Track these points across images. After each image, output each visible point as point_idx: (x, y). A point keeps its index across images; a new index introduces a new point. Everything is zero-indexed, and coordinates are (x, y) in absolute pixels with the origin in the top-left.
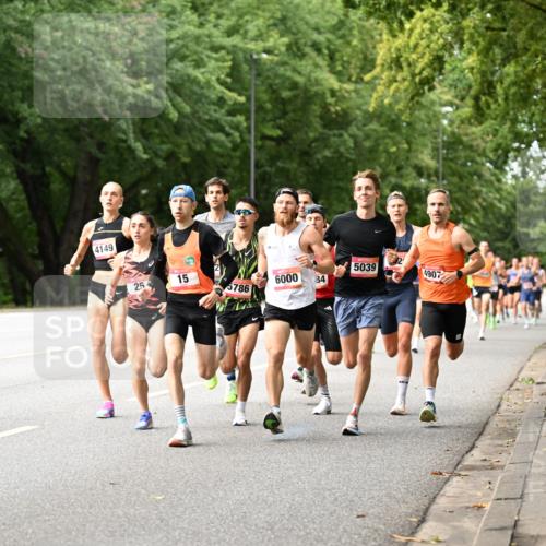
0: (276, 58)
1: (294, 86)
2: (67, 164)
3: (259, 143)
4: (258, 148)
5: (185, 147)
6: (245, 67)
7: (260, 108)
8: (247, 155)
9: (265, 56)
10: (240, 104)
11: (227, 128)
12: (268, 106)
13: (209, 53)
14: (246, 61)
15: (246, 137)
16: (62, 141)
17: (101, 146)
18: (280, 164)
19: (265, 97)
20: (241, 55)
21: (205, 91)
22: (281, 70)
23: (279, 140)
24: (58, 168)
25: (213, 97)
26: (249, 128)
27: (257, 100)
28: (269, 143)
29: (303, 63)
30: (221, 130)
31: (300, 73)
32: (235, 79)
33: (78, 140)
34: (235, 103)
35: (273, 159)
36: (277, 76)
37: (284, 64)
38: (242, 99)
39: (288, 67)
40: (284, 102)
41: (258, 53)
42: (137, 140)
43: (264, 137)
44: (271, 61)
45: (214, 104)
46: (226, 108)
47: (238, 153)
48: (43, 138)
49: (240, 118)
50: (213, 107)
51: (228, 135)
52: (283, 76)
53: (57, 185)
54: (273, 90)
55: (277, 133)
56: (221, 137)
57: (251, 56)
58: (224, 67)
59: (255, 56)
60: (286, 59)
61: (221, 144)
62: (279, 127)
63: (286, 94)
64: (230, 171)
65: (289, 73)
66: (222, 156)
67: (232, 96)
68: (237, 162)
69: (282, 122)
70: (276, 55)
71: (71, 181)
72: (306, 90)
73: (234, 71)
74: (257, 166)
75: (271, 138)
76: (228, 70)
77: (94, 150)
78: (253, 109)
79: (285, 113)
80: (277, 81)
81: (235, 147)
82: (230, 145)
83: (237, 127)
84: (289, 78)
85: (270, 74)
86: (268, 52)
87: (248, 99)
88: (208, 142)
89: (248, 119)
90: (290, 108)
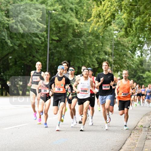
0: (57, 13)
1: (63, 22)
3: (51, 42)
4: (50, 44)
5: (25, 42)
6: (46, 15)
7: (51, 30)
8: (46, 46)
9: (53, 12)
11: (40, 36)
12: (54, 29)
14: (47, 13)
15: (46, 39)
18: (58, 49)
19: (53, 26)
22: (59, 17)
23: (57, 41)
26: (47, 37)
27: (50, 26)
28: (54, 42)
29: (67, 15)
30: (38, 37)
31: (65, 18)
35: (56, 47)
36: (57, 19)
37: (60, 15)
39: (61, 16)
40: (60, 28)
41: (51, 11)
42: (8, 39)
43: (52, 40)
44: (56, 13)
47: (43, 45)
49: (44, 33)
51: (40, 39)
52: (60, 19)
54: (56, 24)
55: (57, 38)
56: (37, 39)
57: (49, 12)
59: (50, 12)
60: (61, 13)
61: (38, 42)
62: (58, 37)
63: (60, 25)
64: (40, 51)
65: (62, 18)
66: (38, 46)
68: (43, 48)
69: (59, 35)
70: (58, 12)
72: (67, 24)
74: (50, 50)
75: (55, 40)
78: (49, 30)
79: (60, 32)
80: (58, 21)
81: (42, 43)
82: (40, 42)
83: (43, 36)
84: (62, 20)
85: (55, 18)
86: (54, 10)
87: (47, 26)
88: (33, 41)
89: (47, 33)
90: (62, 30)
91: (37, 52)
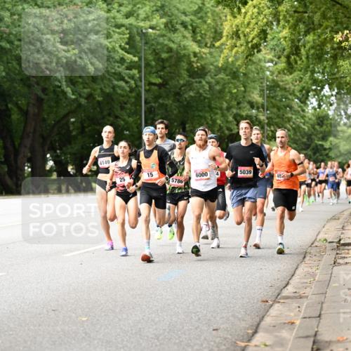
0: (158, 32)
1: (170, 50)
2: (22, 102)
3: (147, 88)
4: (147, 91)
5: (99, 91)
6: (138, 38)
7: (147, 65)
8: (139, 95)
9: (150, 30)
10: (134, 62)
11: (126, 78)
12: (153, 63)
13: (114, 29)
14: (138, 34)
15: (139, 84)
16: (19, 87)
17: (44, 90)
18: (161, 101)
19: (151, 57)
20: (135, 30)
21: (112, 54)
22: (161, 40)
23: (160, 86)
24: (16, 105)
25: (117, 58)
26: (140, 78)
27: (145, 59)
28: (153, 87)
29: (176, 35)
30: (123, 79)
31: (173, 42)
32: (131, 46)
33: (29, 86)
34: (131, 62)
35: (157, 98)
36: (158, 43)
37: (163, 36)
38: (136, 59)
39: (165, 38)
40: (163, 60)
41: (146, 29)
42: (68, 86)
43: (151, 84)
44: (155, 34)
45: (118, 62)
46: (126, 65)
47: (133, 94)
48: (6, 86)
49: (135, 72)
50: (117, 64)
51: (127, 82)
52: (162, 44)
53: (15, 116)
54: (156, 53)
55: (159, 81)
56: (122, 83)
57: (142, 31)
58: (124, 38)
59: (144, 31)
60: (164, 32)
61: (122, 89)
62: (160, 77)
63: (164, 55)
64: (129, 106)
65: (166, 42)
66: (123, 96)
67: (129, 57)
68: (133, 100)
69: (162, 73)
70: (158, 30)
71: (25, 113)
72: (178, 53)
73: (131, 41)
74: (146, 103)
75: (155, 84)
76: (127, 40)
77: (40, 93)
78: (143, 65)
79: (164, 68)
80: (159, 47)
81: (132, 90)
82: (128, 89)
83: (132, 77)
84: (166, 45)
85: (153, 42)
86: (152, 28)
87: (140, 59)
88: (114, 87)
89: (140, 72)
90: (167, 64)
91: (122, 108)
